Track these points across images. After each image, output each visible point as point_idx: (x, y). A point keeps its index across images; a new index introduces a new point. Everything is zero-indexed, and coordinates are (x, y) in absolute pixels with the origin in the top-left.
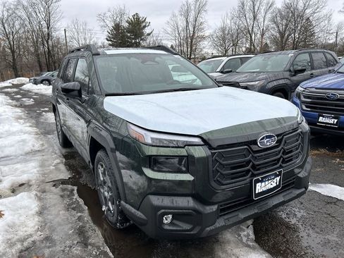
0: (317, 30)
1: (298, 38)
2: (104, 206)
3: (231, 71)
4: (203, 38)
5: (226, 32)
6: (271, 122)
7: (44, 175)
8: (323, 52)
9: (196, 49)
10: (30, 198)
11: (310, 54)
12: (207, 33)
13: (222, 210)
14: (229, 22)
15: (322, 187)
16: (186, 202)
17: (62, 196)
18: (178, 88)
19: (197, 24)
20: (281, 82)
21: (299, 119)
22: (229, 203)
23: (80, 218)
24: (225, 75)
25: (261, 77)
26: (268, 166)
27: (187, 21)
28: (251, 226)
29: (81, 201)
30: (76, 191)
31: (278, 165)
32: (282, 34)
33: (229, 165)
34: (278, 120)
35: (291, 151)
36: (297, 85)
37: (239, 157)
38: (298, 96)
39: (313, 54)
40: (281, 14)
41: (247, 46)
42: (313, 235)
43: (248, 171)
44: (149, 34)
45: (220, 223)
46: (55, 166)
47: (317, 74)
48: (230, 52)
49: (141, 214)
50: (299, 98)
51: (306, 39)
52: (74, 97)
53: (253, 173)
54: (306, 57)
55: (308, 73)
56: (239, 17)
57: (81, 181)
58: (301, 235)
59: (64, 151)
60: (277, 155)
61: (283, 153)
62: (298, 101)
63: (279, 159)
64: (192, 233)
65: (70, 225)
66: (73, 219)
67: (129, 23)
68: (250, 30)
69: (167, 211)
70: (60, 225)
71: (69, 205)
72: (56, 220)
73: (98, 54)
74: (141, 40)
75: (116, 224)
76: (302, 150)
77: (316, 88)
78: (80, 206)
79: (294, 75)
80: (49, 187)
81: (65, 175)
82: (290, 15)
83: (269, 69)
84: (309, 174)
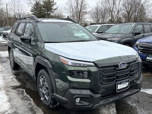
0: (147, 11)
1: (137, 15)
2: (42, 98)
3: (102, 32)
4: (86, 13)
5: (99, 10)
6: (124, 57)
7: (6, 83)
8: (149, 24)
9: (82, 19)
10: (3, 94)
11: (143, 25)
12: (88, 10)
13: (102, 97)
14: (100, 5)
15: (148, 91)
16: (87, 92)
17: (18, 94)
18: (79, 40)
19: (83, 5)
20: (128, 39)
21: (137, 56)
22: (106, 94)
23: (30, 104)
24: (99, 34)
25: (118, 36)
26: (123, 77)
27: (77, 3)
28: (115, 107)
29: (29, 96)
30: (24, 92)
31: (128, 77)
32: (128, 13)
33: (106, 75)
34: (128, 57)
35: (133, 71)
36: (136, 41)
37: (110, 72)
38: (137, 46)
39: (144, 25)
40: (128, 2)
41: (110, 18)
42: (144, 111)
43: (114, 79)
44: (55, 9)
45: (102, 103)
46: (11, 79)
47: (146, 35)
48: (100, 21)
49: (65, 98)
50: (137, 47)
51: (141, 16)
52: (27, 43)
53: (116, 80)
54: (141, 26)
55: (142, 35)
56: (106, 3)
57: (27, 86)
58: (138, 111)
59: (14, 72)
60: (127, 72)
61: (130, 72)
62: (137, 49)
63: (128, 74)
64: (89, 106)
65: (25, 107)
66: (26, 104)
67: (44, 3)
68: (112, 9)
69: (78, 96)
70: (20, 106)
71: (23, 98)
72: (18, 104)
73: (39, 22)
74: (51, 12)
75: (49, 105)
76: (138, 70)
77: (145, 43)
78: (28, 98)
79: (135, 36)
80: (10, 89)
81: (17, 84)
82: (133, 3)
83: (122, 31)
84: (141, 82)
